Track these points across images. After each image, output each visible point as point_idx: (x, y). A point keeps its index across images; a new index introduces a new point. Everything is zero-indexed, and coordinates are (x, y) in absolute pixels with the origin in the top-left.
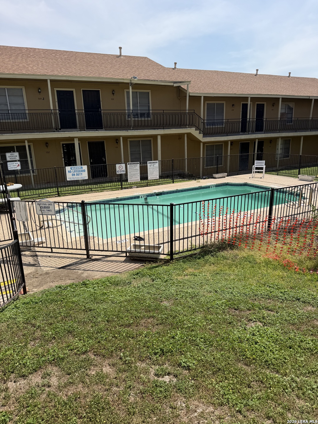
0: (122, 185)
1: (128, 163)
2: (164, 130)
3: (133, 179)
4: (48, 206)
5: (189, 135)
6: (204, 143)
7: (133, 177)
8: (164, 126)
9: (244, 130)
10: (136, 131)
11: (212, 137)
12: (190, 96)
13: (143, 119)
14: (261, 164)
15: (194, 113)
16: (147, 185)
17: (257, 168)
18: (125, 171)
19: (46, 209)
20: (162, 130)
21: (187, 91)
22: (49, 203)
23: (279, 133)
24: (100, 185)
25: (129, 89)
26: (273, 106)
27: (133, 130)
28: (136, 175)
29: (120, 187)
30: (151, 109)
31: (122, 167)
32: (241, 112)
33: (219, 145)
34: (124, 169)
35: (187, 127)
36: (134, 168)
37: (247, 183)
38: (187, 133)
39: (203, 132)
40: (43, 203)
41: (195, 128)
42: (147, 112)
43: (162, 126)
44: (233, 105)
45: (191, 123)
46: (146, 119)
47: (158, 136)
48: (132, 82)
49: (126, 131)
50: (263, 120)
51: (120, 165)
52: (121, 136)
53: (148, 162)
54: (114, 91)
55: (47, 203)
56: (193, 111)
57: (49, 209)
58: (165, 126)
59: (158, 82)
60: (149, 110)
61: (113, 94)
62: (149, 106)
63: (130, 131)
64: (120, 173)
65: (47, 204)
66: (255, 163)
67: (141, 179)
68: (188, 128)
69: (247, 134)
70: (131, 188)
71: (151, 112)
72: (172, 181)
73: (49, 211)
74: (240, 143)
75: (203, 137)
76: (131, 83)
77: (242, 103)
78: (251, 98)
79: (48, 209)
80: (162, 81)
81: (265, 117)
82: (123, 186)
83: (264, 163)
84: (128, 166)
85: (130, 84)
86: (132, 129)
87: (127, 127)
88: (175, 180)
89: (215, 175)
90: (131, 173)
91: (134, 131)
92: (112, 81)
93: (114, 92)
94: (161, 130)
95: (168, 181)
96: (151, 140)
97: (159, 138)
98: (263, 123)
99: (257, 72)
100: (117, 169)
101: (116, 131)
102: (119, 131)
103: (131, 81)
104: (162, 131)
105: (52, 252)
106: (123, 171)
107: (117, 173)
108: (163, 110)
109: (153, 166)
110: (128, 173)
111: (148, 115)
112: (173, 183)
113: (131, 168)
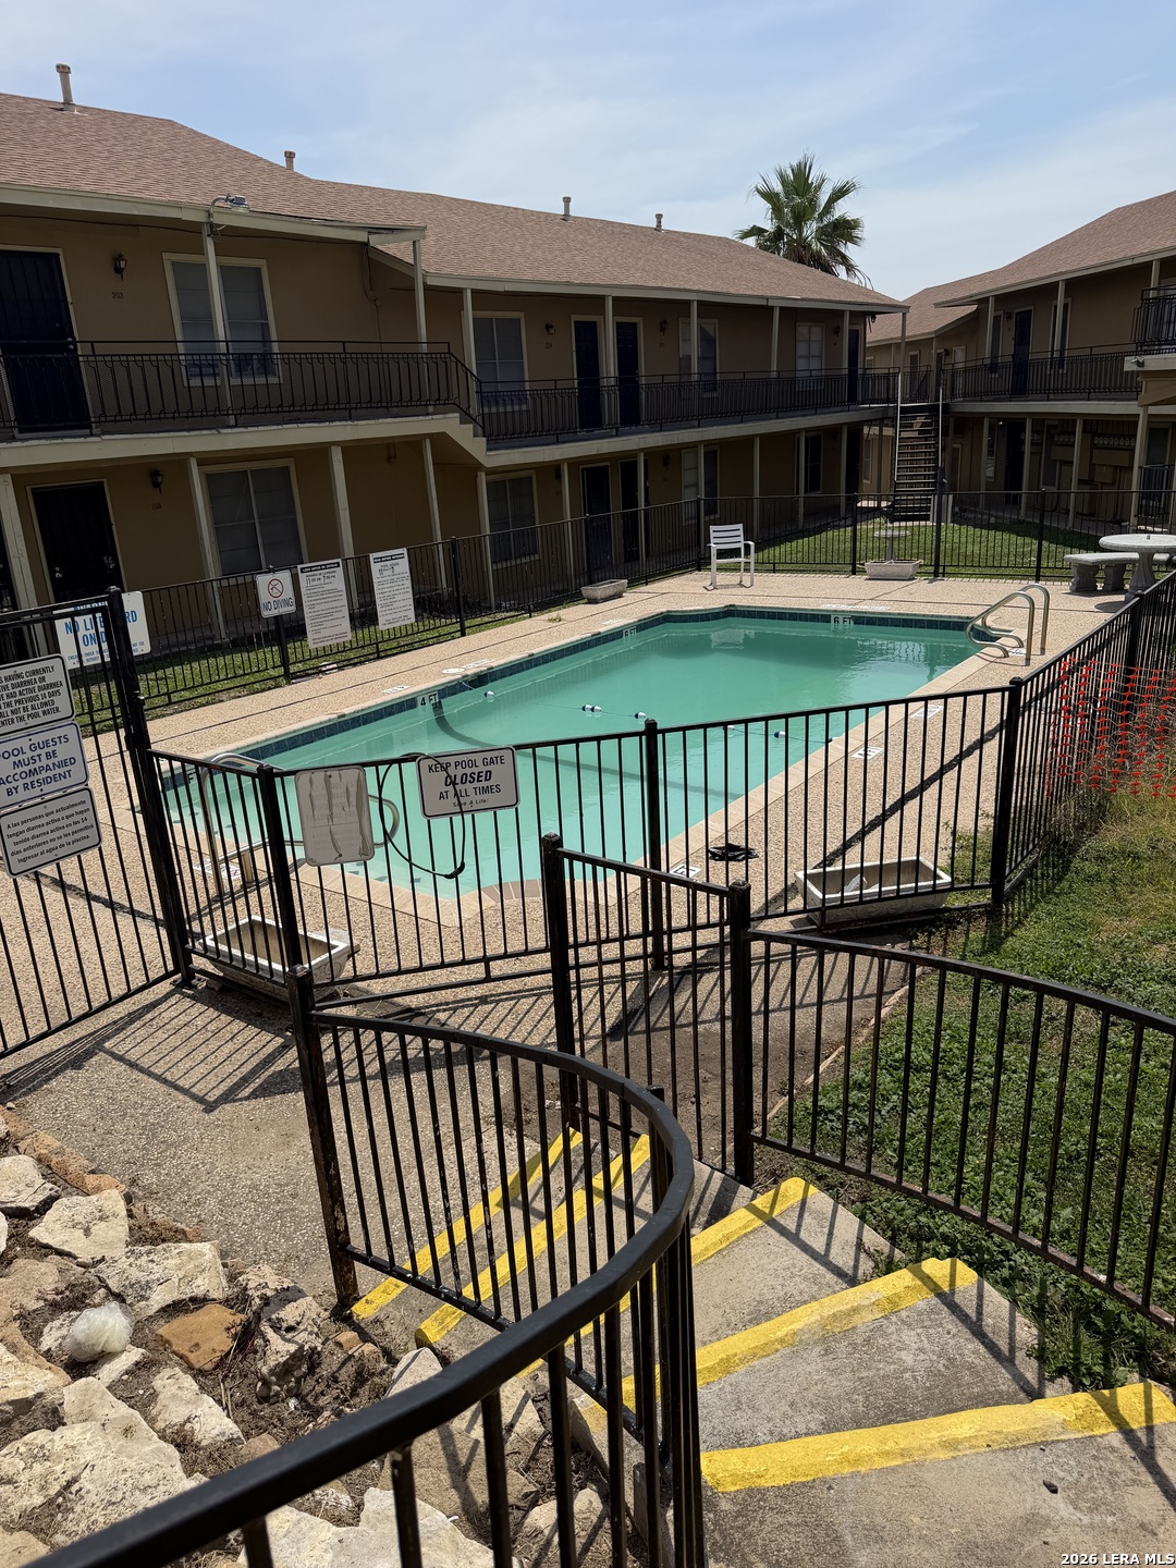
0: (285, 663)
1: (299, 567)
2: (356, 422)
3: (325, 633)
4: (485, 769)
5: (441, 441)
6: (490, 472)
7: (326, 624)
8: (350, 409)
9: (590, 420)
10: (250, 429)
11: (516, 450)
12: (427, 288)
13: (248, 381)
14: (726, 535)
15: (449, 353)
16: (378, 652)
17: (722, 554)
18: (293, 600)
19: (476, 784)
20: (349, 423)
21: (413, 267)
22: (489, 755)
23: (699, 426)
24: (160, 673)
25: (201, 251)
26: (663, 329)
27: (236, 426)
28: (336, 615)
29: (281, 671)
30: (274, 337)
31: (280, 588)
32: (574, 353)
33: (521, 479)
34: (289, 593)
35: (431, 409)
36: (327, 587)
37: (733, 606)
38: (433, 434)
39: (483, 428)
40: (460, 758)
41: (458, 415)
42: (258, 348)
43: (345, 409)
44: (548, 327)
45: (444, 396)
46: (261, 380)
47: (333, 448)
48: (216, 220)
49: (214, 432)
50: (637, 382)
51: (270, 577)
52: (190, 454)
53: (372, 556)
54: (120, 257)
55: (479, 758)
56: (444, 348)
57: (489, 783)
58: (356, 408)
59: (313, 224)
60: (266, 341)
61: (118, 270)
62: (265, 327)
63: (229, 430)
64: (274, 612)
65: (479, 763)
66: (712, 535)
67: (354, 628)
68: (433, 414)
69: (612, 436)
70: (319, 672)
71: (276, 348)
72: (458, 627)
73: (486, 790)
74: (583, 470)
75: (488, 450)
76: (212, 225)
77: (575, 318)
78: (615, 299)
79: (484, 784)
80: (327, 223)
81: (642, 370)
82: (293, 669)
83: (741, 533)
84: (302, 578)
85: (206, 230)
86: (232, 422)
87: (208, 415)
88: (467, 624)
89: (587, 591)
90: (318, 608)
91: (242, 430)
92: (135, 213)
93: (123, 264)
94: (344, 423)
95: (443, 631)
96: (287, 469)
97: (337, 457)
98: (638, 395)
99: (567, 208)
100: (264, 597)
101: (172, 434)
102: (185, 433)
103: (210, 215)
104: (348, 428)
105: (488, 979)
106: (286, 602)
107: (266, 614)
108: (344, 342)
109: (390, 572)
110: (306, 610)
111: (265, 363)
112: (463, 635)
113: (314, 587)
